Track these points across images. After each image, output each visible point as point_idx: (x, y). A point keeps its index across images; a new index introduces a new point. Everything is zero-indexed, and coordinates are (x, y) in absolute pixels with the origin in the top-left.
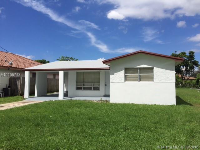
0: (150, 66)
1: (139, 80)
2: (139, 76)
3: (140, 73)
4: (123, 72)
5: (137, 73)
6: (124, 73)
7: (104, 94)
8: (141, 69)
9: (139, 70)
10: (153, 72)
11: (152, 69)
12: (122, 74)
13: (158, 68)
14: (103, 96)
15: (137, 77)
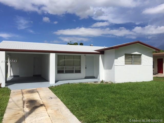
7: (85, 76)
9: (133, 56)
10: (141, 58)
11: (141, 55)
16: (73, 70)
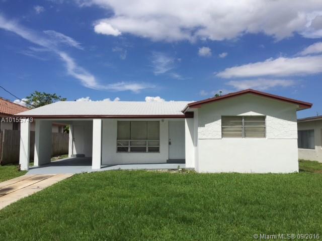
0: (261, 113)
1: (243, 135)
2: (243, 129)
3: (245, 124)
4: (219, 122)
5: (241, 124)
6: (221, 124)
7: (168, 159)
8: (246, 117)
9: (243, 120)
10: (264, 123)
11: (264, 118)
12: (217, 125)
13: (272, 118)
14: (166, 161)
15: (241, 131)
16: (146, 147)
